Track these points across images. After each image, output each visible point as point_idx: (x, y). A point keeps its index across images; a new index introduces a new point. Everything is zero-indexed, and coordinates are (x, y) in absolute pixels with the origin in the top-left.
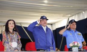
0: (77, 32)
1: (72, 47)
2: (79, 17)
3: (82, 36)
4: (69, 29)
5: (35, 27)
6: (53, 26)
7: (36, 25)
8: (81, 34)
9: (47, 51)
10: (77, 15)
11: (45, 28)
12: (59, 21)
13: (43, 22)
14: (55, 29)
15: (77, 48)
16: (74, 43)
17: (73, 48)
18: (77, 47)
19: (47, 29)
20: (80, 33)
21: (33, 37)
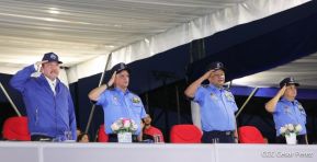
0: (131, 95)
1: (118, 131)
2: (135, 52)
3: (141, 104)
4: (112, 88)
5: (30, 79)
6: (72, 71)
7: (32, 75)
8: (139, 99)
9: (57, 141)
10: (130, 47)
11: (52, 84)
12: (87, 61)
13: (48, 69)
14: (76, 80)
15: (130, 134)
16: (123, 122)
17: (120, 135)
18: (129, 131)
19: (59, 85)
20: (137, 98)
21: (23, 105)
